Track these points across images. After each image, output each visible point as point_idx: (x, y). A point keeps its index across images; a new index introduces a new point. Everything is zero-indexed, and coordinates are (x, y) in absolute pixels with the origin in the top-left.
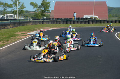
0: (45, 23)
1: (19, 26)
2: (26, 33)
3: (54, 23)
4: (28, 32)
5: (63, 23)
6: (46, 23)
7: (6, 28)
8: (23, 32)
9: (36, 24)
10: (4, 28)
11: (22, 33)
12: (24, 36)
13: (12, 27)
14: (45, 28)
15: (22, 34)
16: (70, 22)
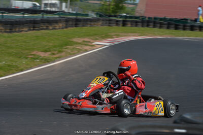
0: (129, 24)
1: (76, 27)
2: (92, 41)
3: (148, 26)
4: (96, 40)
5: (168, 28)
6: (132, 25)
7: (51, 28)
8: (86, 39)
9: (109, 26)
10: (47, 28)
11: (84, 41)
12: (90, 47)
13: (62, 29)
14: (130, 34)
15: (86, 43)
16: (184, 26)
